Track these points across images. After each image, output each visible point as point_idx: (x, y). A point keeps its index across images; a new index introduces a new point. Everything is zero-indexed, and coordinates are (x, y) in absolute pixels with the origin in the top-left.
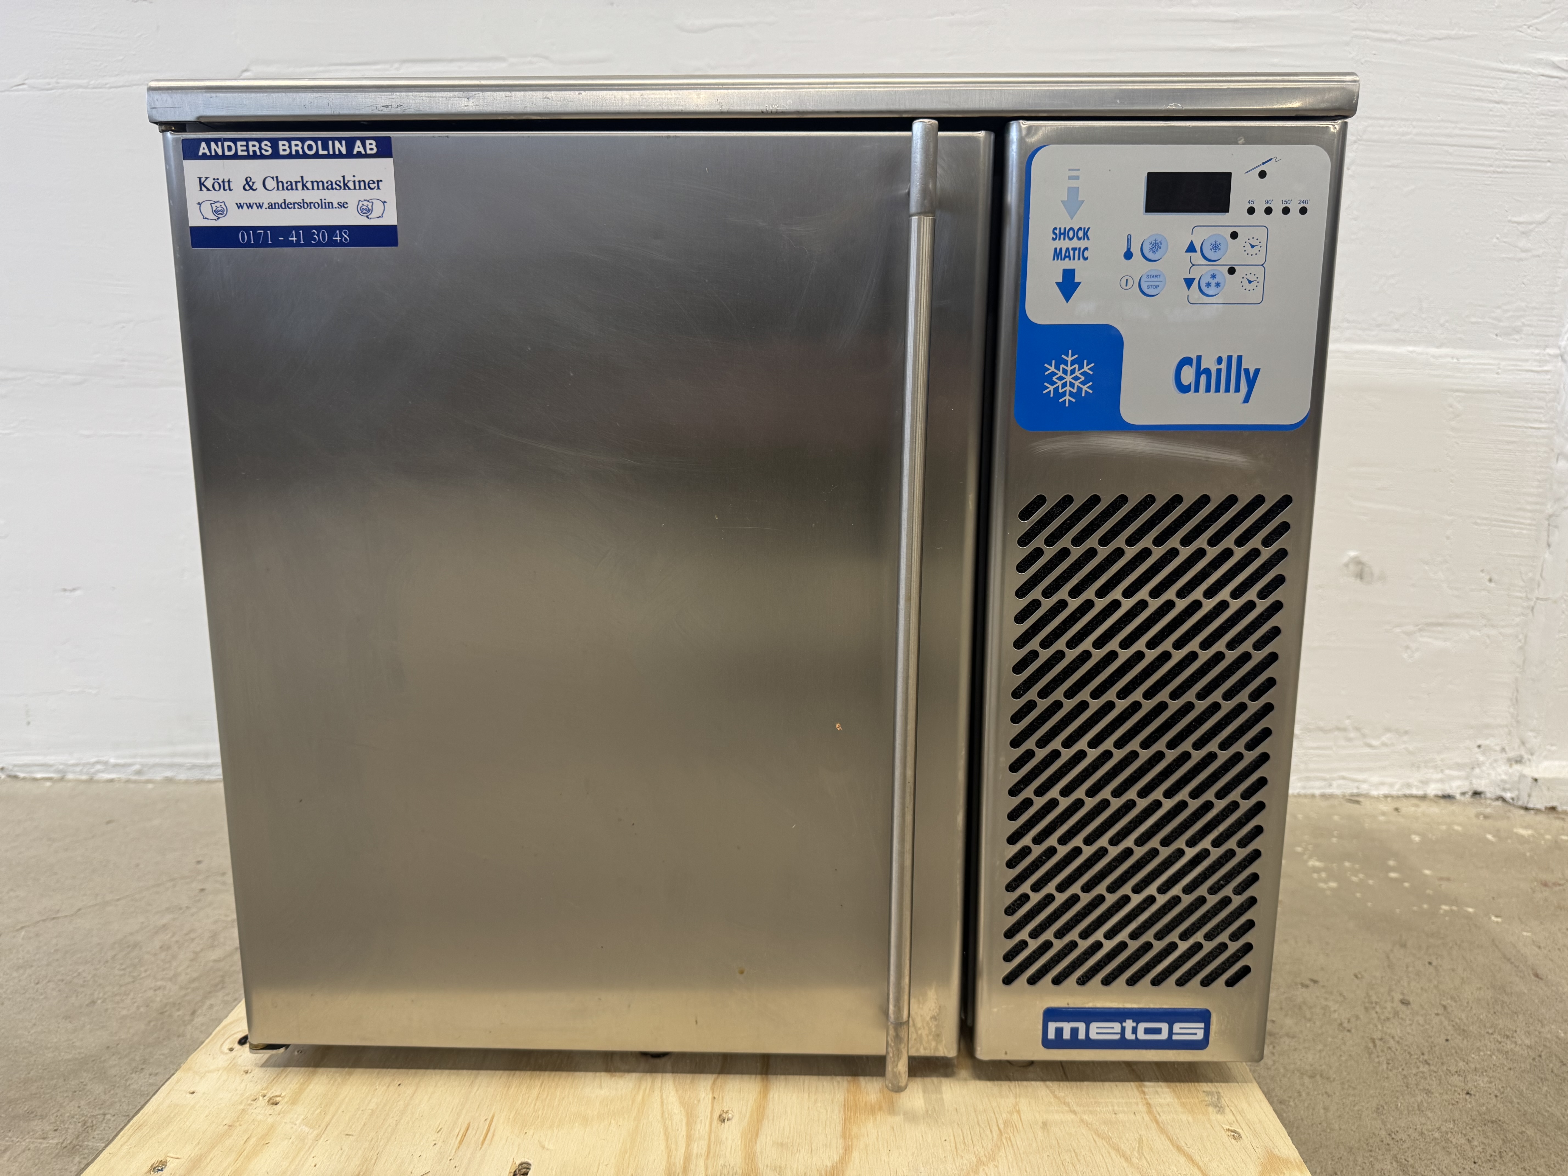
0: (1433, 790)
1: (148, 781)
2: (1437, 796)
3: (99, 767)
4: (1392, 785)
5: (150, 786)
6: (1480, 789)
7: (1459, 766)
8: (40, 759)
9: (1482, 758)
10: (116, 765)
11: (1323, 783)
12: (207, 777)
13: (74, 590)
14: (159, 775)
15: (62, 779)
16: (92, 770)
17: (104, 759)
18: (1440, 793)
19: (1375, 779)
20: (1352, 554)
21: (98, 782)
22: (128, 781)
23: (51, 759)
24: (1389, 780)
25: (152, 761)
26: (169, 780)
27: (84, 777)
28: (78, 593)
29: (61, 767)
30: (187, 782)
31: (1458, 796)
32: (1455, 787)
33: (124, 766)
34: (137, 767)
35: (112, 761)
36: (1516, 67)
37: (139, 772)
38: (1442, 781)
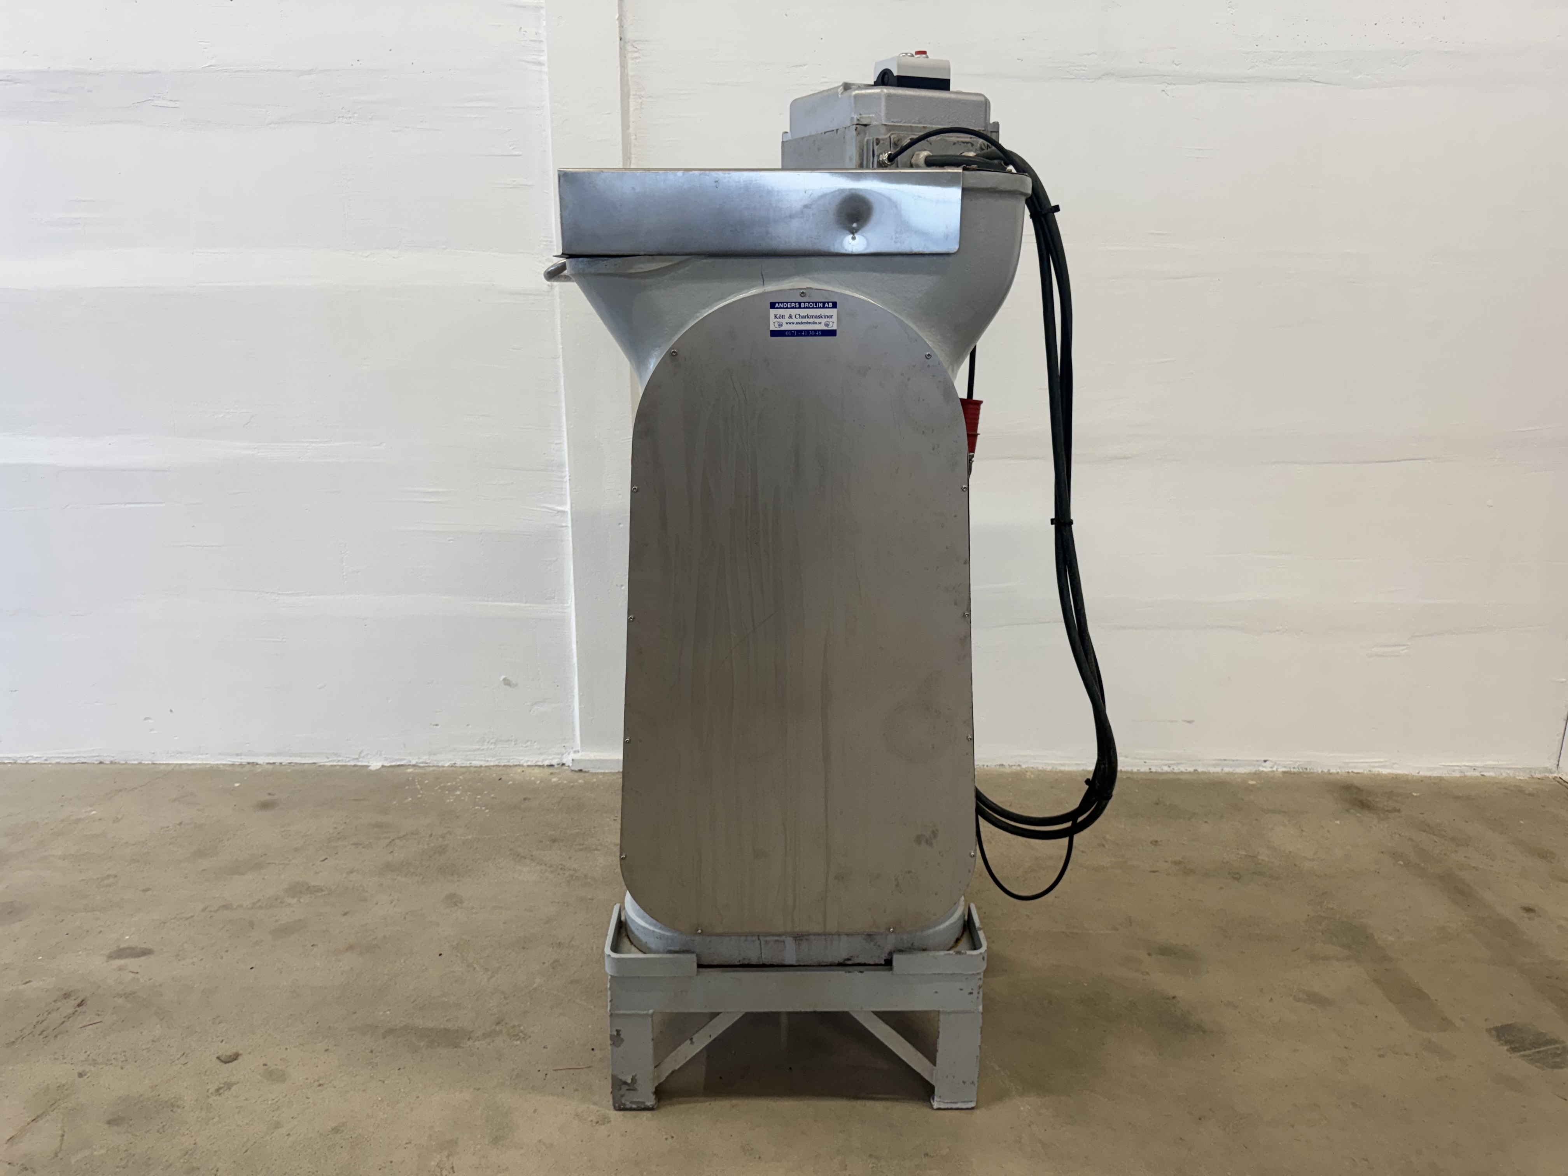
0: (546, 763)
1: (50, 764)
2: (547, 766)
3: (30, 758)
4: (532, 761)
5: (50, 766)
6: (564, 762)
7: (558, 754)
8: (6, 755)
9: (565, 751)
10: (37, 757)
11: (506, 761)
12: (73, 762)
13: (15, 691)
14: (54, 761)
15: (15, 763)
16: (27, 759)
17: (32, 755)
18: (549, 764)
19: (526, 759)
20: (503, 677)
21: (30, 764)
22: (41, 764)
23: (10, 755)
24: (531, 759)
25: (50, 756)
26: (58, 763)
27: (24, 762)
28: (17, 692)
29: (15, 758)
30: (65, 764)
31: (556, 766)
32: (555, 762)
33: (40, 757)
34: (45, 758)
35: (35, 756)
36: (535, 509)
37: (46, 760)
38: (552, 759)
